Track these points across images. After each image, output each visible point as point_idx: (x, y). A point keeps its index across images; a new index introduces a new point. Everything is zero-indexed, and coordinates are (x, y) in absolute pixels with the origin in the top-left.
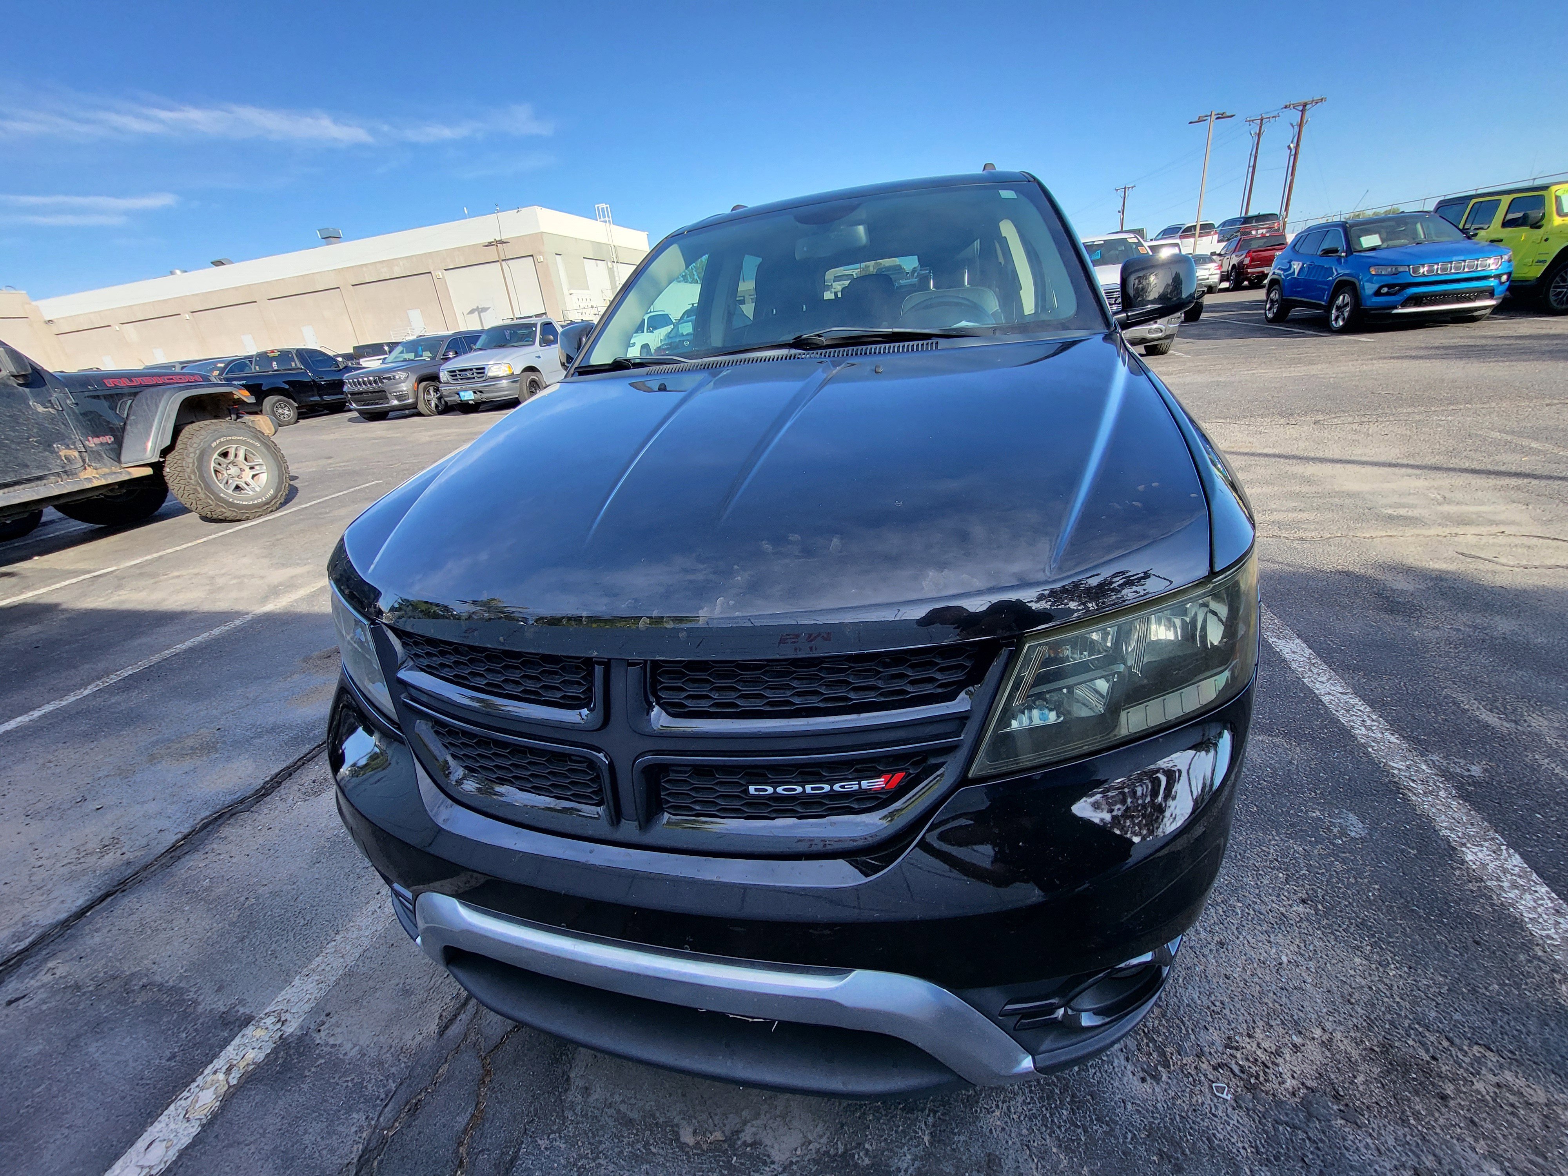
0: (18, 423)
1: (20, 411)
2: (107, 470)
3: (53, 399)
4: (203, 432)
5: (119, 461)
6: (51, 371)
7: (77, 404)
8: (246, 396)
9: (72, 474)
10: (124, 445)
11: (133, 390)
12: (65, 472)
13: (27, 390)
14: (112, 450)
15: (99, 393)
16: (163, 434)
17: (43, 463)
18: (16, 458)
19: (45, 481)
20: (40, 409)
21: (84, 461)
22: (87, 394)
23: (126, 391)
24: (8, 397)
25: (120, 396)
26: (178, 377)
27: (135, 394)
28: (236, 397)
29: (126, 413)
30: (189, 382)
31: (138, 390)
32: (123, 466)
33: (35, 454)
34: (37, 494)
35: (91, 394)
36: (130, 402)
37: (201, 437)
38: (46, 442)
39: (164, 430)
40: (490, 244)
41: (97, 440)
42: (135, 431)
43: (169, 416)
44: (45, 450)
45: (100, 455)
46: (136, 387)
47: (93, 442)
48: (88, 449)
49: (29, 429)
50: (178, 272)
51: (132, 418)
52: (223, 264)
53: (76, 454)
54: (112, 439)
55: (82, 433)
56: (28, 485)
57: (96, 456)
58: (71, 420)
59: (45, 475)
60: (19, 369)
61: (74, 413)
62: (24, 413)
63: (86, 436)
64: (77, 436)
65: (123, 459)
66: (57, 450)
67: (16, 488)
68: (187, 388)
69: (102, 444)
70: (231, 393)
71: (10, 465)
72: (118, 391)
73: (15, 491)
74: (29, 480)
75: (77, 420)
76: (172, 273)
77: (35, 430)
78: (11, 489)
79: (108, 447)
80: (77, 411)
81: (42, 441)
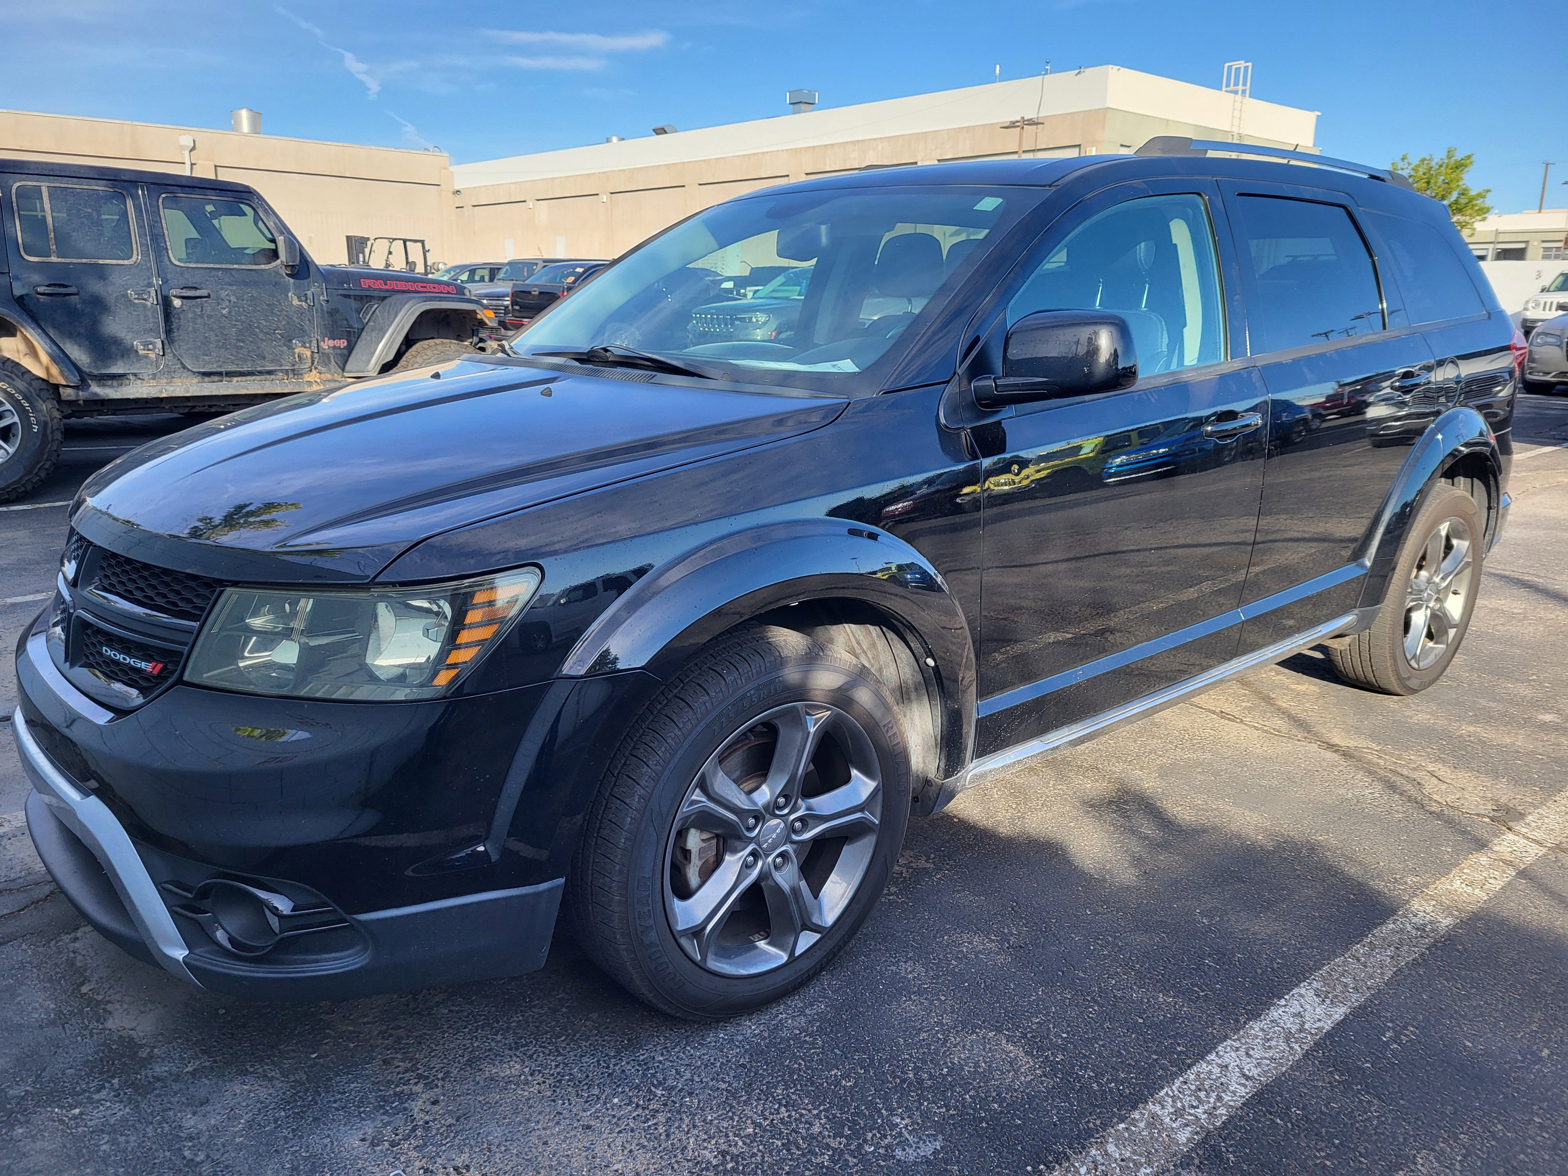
0: (272, 313)
1: (278, 301)
2: (329, 376)
3: (309, 293)
4: (429, 352)
5: (343, 370)
6: (317, 263)
7: (328, 301)
8: (488, 318)
9: (298, 374)
10: (354, 352)
11: (383, 294)
12: (293, 370)
13: (292, 280)
14: (342, 355)
15: (351, 293)
16: (390, 347)
17: (277, 358)
18: (258, 348)
19: (273, 377)
20: (296, 302)
21: (313, 363)
22: (341, 292)
23: (376, 294)
24: (274, 286)
25: (370, 298)
26: (432, 285)
27: (384, 299)
28: (479, 317)
29: (368, 317)
30: (441, 293)
31: (387, 294)
32: (346, 374)
33: (275, 347)
34: (263, 388)
35: (344, 292)
36: (376, 306)
37: (426, 357)
38: (288, 336)
39: (393, 341)
40: (1013, 125)
41: (331, 343)
42: (368, 338)
43: (403, 327)
44: (284, 345)
45: (329, 358)
46: (387, 291)
47: (327, 344)
48: (321, 350)
49: (279, 321)
50: (615, 139)
51: (371, 324)
52: (666, 132)
53: (309, 353)
54: (346, 344)
55: (321, 333)
56: (259, 378)
57: (325, 358)
58: (317, 317)
59: (276, 371)
60: (289, 260)
61: (322, 310)
62: (280, 304)
63: (324, 336)
64: (316, 335)
65: (347, 368)
66: (294, 346)
67: (248, 378)
68: (431, 299)
69: (334, 347)
70: (474, 312)
71: (252, 354)
72: (368, 293)
73: (246, 381)
74: (261, 373)
75: (323, 318)
76: (608, 140)
77: (284, 323)
78: (244, 378)
79: (339, 352)
80: (325, 309)
81: (285, 335)
